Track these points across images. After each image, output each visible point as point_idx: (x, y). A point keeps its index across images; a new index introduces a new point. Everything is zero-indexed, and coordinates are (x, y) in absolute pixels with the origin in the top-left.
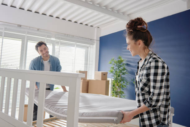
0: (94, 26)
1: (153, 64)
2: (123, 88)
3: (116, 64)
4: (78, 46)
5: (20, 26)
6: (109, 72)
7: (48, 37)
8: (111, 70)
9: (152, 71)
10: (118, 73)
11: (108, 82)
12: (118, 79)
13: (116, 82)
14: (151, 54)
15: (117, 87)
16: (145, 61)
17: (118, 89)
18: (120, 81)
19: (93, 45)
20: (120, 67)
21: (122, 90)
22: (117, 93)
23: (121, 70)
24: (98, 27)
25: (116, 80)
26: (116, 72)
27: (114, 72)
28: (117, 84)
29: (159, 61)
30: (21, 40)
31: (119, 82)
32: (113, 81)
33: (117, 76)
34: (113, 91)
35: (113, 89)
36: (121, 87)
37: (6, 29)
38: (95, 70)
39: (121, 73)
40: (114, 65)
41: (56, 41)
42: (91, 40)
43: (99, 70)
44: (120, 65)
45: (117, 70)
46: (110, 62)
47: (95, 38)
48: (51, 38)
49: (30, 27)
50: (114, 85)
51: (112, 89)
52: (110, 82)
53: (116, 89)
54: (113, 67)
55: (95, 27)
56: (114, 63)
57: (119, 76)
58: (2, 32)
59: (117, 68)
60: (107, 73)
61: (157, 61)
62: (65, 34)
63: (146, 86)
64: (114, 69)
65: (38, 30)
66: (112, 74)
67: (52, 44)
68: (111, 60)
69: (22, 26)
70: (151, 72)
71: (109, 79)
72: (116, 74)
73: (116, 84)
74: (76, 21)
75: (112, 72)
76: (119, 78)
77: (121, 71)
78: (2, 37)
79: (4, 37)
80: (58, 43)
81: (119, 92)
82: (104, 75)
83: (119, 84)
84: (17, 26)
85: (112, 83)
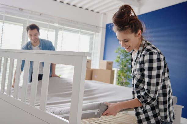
0: (101, 12)
1: (147, 58)
2: (129, 79)
3: (122, 53)
4: (82, 33)
5: (22, 10)
6: (114, 61)
7: (51, 22)
8: (117, 59)
9: (146, 65)
10: (124, 62)
11: (113, 72)
12: (124, 69)
13: (122, 72)
14: (144, 44)
15: (123, 77)
16: (138, 53)
17: (124, 80)
18: (127, 72)
19: (99, 32)
20: (127, 57)
21: (127, 81)
22: (122, 83)
23: (127, 59)
24: (105, 14)
25: (122, 70)
26: (122, 61)
27: (121, 62)
28: (123, 75)
29: (154, 53)
30: (22, 24)
31: (125, 73)
32: (119, 71)
33: (124, 66)
34: (119, 82)
35: (119, 79)
36: (127, 77)
37: (7, 12)
38: (100, 59)
39: (128, 62)
40: (121, 54)
41: (59, 27)
42: (97, 27)
43: (104, 59)
44: (127, 55)
45: (124, 60)
46: (116, 51)
47: (101, 26)
48: (54, 23)
49: (32, 11)
50: (119, 76)
51: (117, 80)
52: (116, 72)
53: (122, 80)
54: (119, 56)
55: (102, 14)
56: (121, 52)
57: (125, 66)
58: (2, 16)
59: (124, 57)
60: (112, 62)
61: (151, 54)
62: (69, 20)
63: (141, 83)
64: (121, 58)
65: (41, 14)
66: (117, 64)
67: (55, 30)
68: (117, 49)
69: (23, 10)
70: (145, 67)
71: (114, 69)
72: (122, 64)
73: (121, 74)
74: (81, 7)
75: (118, 61)
76: (126, 68)
77: (128, 61)
78: (2, 21)
79: (5, 21)
80: (61, 29)
81: (124, 83)
82: (110, 65)
83: (125, 74)
84: (18, 9)
85: (117, 73)
